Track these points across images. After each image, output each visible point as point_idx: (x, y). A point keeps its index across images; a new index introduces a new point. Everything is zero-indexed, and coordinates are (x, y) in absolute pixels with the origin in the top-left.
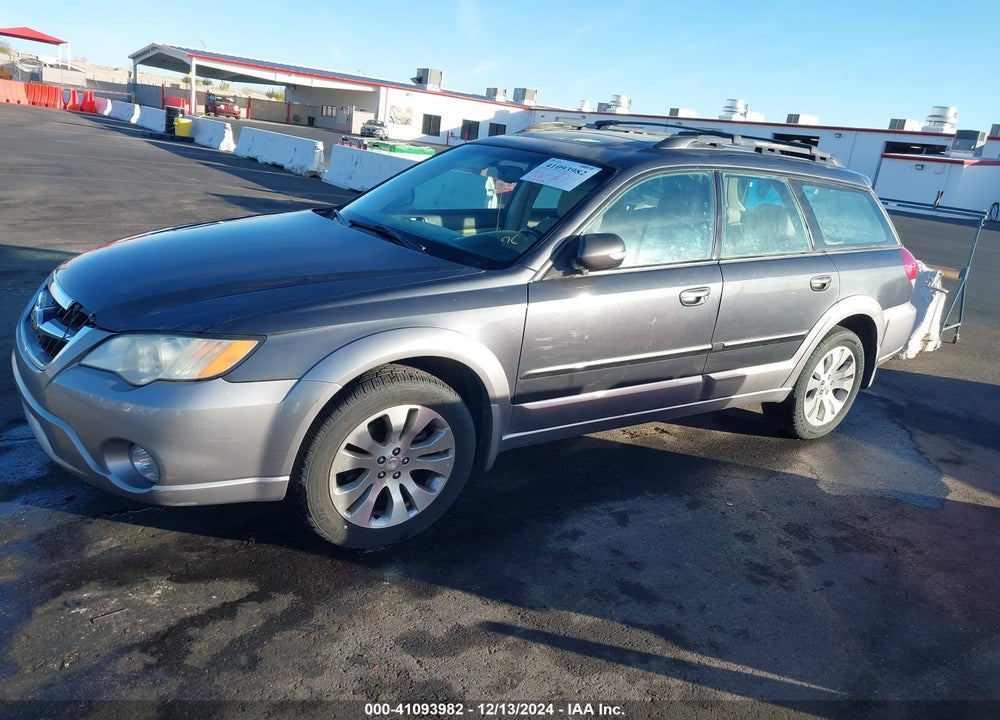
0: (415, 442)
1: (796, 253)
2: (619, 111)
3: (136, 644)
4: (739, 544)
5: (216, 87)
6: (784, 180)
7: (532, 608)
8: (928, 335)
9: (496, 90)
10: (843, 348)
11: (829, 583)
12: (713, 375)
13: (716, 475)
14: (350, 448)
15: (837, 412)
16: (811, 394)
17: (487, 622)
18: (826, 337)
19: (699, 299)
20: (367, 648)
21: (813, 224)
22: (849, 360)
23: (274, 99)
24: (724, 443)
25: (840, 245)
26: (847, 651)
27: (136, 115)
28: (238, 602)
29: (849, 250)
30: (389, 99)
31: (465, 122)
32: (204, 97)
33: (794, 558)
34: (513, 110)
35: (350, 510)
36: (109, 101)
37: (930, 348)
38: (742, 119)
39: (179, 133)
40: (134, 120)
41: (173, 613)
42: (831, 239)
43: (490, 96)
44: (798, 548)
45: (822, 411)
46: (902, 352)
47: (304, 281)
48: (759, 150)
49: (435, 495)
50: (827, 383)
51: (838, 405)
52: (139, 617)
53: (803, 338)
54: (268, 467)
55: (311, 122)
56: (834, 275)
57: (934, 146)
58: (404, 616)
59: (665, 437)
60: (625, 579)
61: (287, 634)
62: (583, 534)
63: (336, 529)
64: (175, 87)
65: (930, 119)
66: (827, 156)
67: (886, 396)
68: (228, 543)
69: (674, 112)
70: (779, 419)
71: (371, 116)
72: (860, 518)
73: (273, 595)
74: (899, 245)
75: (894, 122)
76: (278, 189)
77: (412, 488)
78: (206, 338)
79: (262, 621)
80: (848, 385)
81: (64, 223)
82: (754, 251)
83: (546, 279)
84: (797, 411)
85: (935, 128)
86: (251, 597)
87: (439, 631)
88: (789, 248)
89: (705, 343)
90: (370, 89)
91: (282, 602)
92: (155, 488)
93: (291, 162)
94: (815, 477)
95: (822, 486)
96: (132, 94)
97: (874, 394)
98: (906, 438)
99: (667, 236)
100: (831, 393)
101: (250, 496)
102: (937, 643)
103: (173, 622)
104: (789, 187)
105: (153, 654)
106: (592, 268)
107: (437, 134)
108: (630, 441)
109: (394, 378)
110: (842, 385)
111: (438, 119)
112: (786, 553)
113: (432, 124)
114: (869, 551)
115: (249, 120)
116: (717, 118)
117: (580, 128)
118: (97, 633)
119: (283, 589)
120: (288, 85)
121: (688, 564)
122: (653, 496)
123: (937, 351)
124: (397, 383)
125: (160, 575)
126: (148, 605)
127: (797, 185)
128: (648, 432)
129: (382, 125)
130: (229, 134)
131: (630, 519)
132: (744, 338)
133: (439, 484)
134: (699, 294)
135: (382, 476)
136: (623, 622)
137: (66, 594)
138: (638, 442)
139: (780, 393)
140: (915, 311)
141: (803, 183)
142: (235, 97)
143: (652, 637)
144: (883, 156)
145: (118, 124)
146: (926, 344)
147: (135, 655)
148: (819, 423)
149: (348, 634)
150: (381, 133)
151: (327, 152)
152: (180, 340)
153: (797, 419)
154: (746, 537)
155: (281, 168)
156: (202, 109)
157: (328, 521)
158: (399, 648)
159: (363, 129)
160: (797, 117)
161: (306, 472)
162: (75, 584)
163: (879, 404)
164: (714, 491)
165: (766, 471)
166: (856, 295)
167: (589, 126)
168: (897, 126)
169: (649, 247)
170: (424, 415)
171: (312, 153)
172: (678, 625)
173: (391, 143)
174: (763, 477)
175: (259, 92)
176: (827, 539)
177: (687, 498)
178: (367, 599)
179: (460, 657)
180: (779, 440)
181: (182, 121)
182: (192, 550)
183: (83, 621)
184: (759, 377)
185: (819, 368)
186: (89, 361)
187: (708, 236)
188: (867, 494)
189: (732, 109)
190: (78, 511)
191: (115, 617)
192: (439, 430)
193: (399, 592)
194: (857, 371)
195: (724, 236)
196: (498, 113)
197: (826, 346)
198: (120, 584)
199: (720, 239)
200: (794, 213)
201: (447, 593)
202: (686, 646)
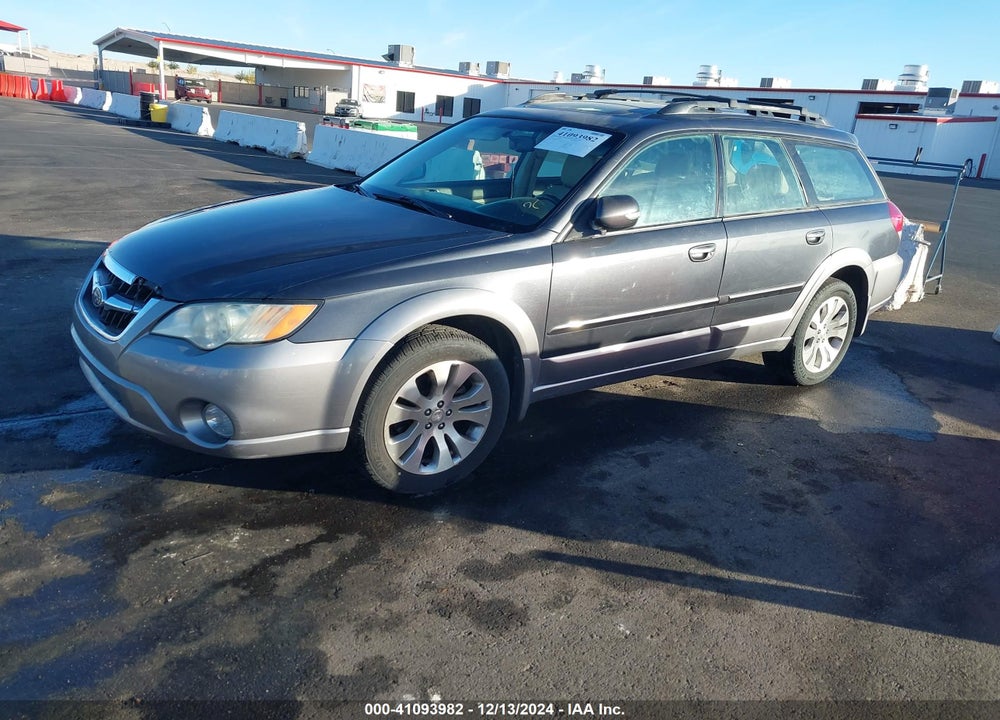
0: (456, 396)
1: (792, 209)
2: (593, 81)
3: (227, 581)
4: (753, 478)
5: (183, 70)
6: (778, 140)
7: (573, 537)
8: (912, 286)
9: (468, 64)
10: (837, 298)
11: (837, 508)
12: (719, 327)
13: (725, 420)
14: (401, 401)
15: (832, 359)
16: (808, 342)
17: (536, 551)
18: (821, 289)
19: (706, 255)
20: (432, 576)
21: (806, 182)
22: (843, 309)
23: (243, 82)
24: (730, 391)
25: (832, 201)
26: (859, 562)
27: (108, 102)
28: (310, 543)
29: (839, 205)
30: (362, 77)
31: (439, 97)
32: (173, 81)
33: (805, 488)
34: (487, 84)
35: (402, 458)
36: (79, 89)
37: (915, 298)
38: (716, 85)
39: (155, 118)
40: (106, 108)
41: (254, 555)
42: (823, 195)
43: (464, 70)
44: (807, 479)
45: (819, 359)
46: (888, 303)
47: (349, 249)
48: (753, 113)
49: (476, 443)
50: (823, 332)
51: (834, 353)
52: (225, 559)
53: (800, 289)
54: (330, 420)
55: (284, 104)
56: (827, 229)
57: (907, 105)
58: (462, 548)
59: (674, 389)
60: (654, 510)
61: (360, 567)
62: (610, 475)
63: (391, 475)
64: (141, 72)
65: (902, 78)
66: (817, 116)
67: (875, 344)
68: (290, 495)
69: (648, 80)
70: (780, 367)
71: (344, 96)
72: (861, 452)
73: (340, 536)
74: (885, 199)
75: (866, 83)
76: (267, 172)
77: (456, 437)
78: (269, 303)
79: (335, 559)
80: (842, 334)
81: (64, 212)
82: (752, 208)
83: (567, 240)
84: (796, 360)
85: (907, 87)
86: (320, 539)
87: (495, 559)
88: (785, 206)
89: (712, 296)
90: (342, 68)
91: (350, 542)
92: (230, 442)
93: (273, 144)
94: (816, 419)
95: (824, 427)
96: (100, 82)
97: (865, 343)
98: (897, 382)
99: (675, 197)
100: (827, 341)
101: (314, 448)
102: (938, 553)
103: (256, 562)
104: (783, 147)
105: (244, 588)
106: (610, 228)
107: (412, 111)
108: (642, 394)
109: (437, 336)
110: (837, 333)
111: (411, 96)
112: (796, 484)
113: (406, 101)
114: (871, 480)
115: (221, 104)
116: (691, 85)
117: (580, 98)
118: (190, 573)
119: (349, 531)
120: (258, 67)
121: (708, 496)
122: (668, 440)
123: (921, 302)
124: (440, 341)
125: (234, 523)
126: (230, 549)
127: (791, 144)
128: (656, 384)
129: (356, 104)
130: (207, 119)
131: (651, 460)
132: (747, 290)
133: (479, 433)
134: (706, 251)
135: (429, 426)
136: (657, 547)
137: (154, 542)
138: (650, 394)
139: (780, 343)
140: (902, 261)
141: (796, 143)
142: (203, 80)
143: (684, 558)
144: (857, 117)
145: (90, 112)
146: (911, 295)
147: (229, 589)
148: (815, 370)
149: (414, 565)
150: (355, 112)
151: (310, 134)
152: (245, 306)
153: (797, 367)
154: (758, 472)
155: (263, 150)
156: (172, 94)
157: (384, 468)
158: (461, 575)
159: (337, 108)
160: (771, 80)
161: (364, 424)
162: (161, 534)
163: (870, 351)
164: (724, 434)
165: (770, 416)
166: (848, 247)
167: (589, 96)
168: (870, 86)
169: (658, 208)
170: (465, 370)
171: (293, 135)
172: (706, 546)
173: (373, 122)
174: (768, 420)
175: (228, 74)
176: (832, 471)
177: (701, 441)
178: (425, 536)
179: (517, 580)
180: (780, 387)
181: (157, 107)
182: (258, 502)
183: (175, 564)
184: (760, 328)
185: (816, 318)
186: (159, 330)
187: (712, 197)
188: (865, 431)
189: (705, 75)
190: (146, 474)
191: (203, 559)
192: (477, 384)
193: (454, 529)
194: (850, 320)
195: (726, 194)
196: (472, 88)
197: (821, 297)
198: (201, 533)
199: (723, 198)
200: (788, 171)
201: (496, 528)
202: (715, 563)
